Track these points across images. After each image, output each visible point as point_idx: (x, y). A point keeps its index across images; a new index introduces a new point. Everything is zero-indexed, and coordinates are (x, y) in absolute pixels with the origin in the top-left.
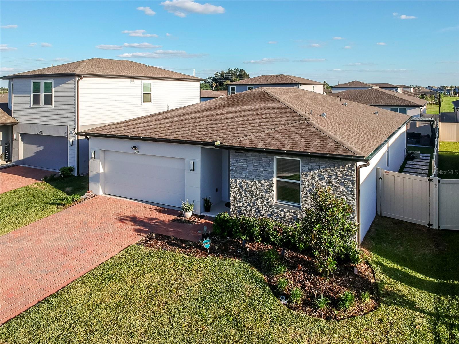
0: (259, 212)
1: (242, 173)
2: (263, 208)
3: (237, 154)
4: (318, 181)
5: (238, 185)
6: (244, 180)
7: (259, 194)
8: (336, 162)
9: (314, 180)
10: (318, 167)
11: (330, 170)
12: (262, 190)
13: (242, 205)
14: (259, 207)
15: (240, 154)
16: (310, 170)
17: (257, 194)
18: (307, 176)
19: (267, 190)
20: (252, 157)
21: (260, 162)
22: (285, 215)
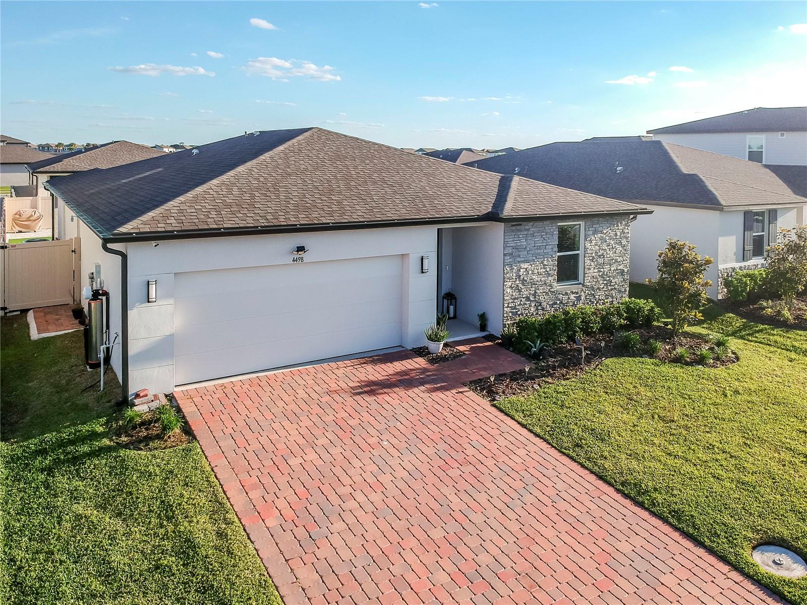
0: (541, 305)
1: (519, 256)
2: (544, 298)
3: (514, 228)
4: (601, 245)
5: (514, 275)
6: (523, 265)
7: (541, 281)
8: (616, 219)
9: (597, 245)
10: (600, 229)
11: (610, 229)
12: (543, 273)
13: (519, 303)
14: (540, 298)
15: (518, 227)
16: (594, 234)
17: (538, 281)
18: (591, 241)
19: (550, 272)
20: (532, 229)
21: (543, 234)
22: (569, 298)
